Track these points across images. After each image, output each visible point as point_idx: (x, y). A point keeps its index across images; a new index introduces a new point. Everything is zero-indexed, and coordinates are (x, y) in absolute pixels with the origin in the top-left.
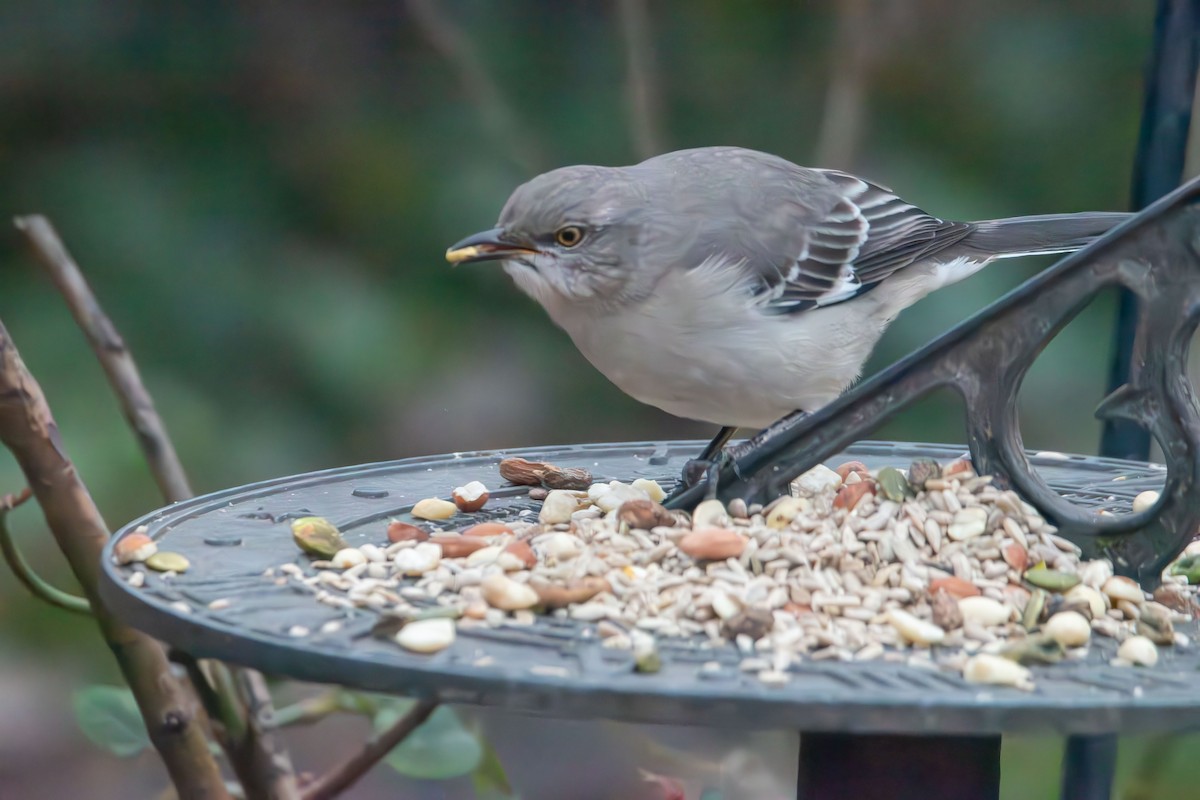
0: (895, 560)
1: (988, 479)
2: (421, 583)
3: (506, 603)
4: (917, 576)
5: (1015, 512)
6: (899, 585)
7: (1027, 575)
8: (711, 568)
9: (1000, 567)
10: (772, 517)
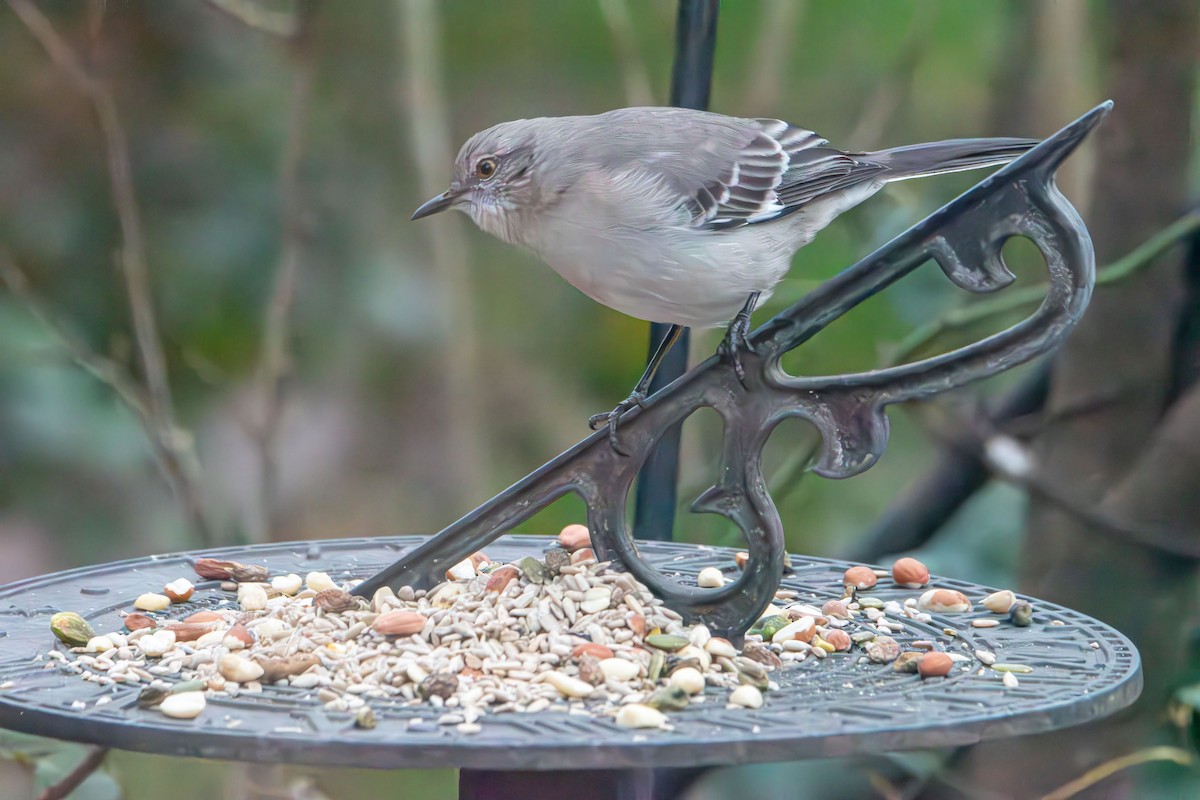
0: (542, 630)
1: (608, 563)
2: (163, 662)
3: (237, 675)
4: (562, 643)
5: (630, 588)
6: (549, 651)
7: (647, 639)
8: (398, 642)
9: (625, 634)
10: (436, 598)
